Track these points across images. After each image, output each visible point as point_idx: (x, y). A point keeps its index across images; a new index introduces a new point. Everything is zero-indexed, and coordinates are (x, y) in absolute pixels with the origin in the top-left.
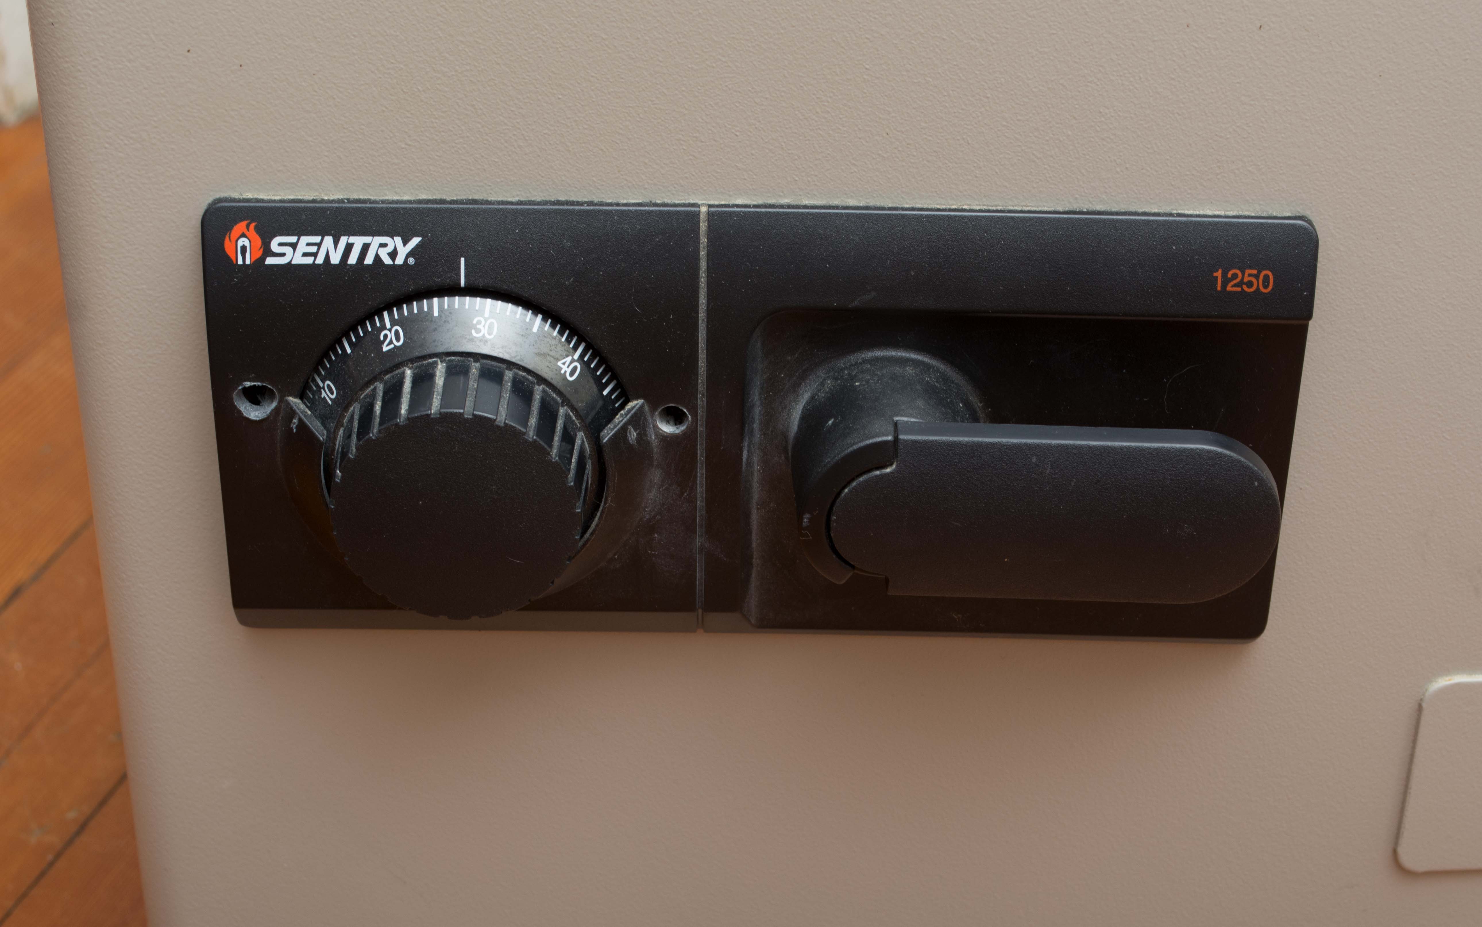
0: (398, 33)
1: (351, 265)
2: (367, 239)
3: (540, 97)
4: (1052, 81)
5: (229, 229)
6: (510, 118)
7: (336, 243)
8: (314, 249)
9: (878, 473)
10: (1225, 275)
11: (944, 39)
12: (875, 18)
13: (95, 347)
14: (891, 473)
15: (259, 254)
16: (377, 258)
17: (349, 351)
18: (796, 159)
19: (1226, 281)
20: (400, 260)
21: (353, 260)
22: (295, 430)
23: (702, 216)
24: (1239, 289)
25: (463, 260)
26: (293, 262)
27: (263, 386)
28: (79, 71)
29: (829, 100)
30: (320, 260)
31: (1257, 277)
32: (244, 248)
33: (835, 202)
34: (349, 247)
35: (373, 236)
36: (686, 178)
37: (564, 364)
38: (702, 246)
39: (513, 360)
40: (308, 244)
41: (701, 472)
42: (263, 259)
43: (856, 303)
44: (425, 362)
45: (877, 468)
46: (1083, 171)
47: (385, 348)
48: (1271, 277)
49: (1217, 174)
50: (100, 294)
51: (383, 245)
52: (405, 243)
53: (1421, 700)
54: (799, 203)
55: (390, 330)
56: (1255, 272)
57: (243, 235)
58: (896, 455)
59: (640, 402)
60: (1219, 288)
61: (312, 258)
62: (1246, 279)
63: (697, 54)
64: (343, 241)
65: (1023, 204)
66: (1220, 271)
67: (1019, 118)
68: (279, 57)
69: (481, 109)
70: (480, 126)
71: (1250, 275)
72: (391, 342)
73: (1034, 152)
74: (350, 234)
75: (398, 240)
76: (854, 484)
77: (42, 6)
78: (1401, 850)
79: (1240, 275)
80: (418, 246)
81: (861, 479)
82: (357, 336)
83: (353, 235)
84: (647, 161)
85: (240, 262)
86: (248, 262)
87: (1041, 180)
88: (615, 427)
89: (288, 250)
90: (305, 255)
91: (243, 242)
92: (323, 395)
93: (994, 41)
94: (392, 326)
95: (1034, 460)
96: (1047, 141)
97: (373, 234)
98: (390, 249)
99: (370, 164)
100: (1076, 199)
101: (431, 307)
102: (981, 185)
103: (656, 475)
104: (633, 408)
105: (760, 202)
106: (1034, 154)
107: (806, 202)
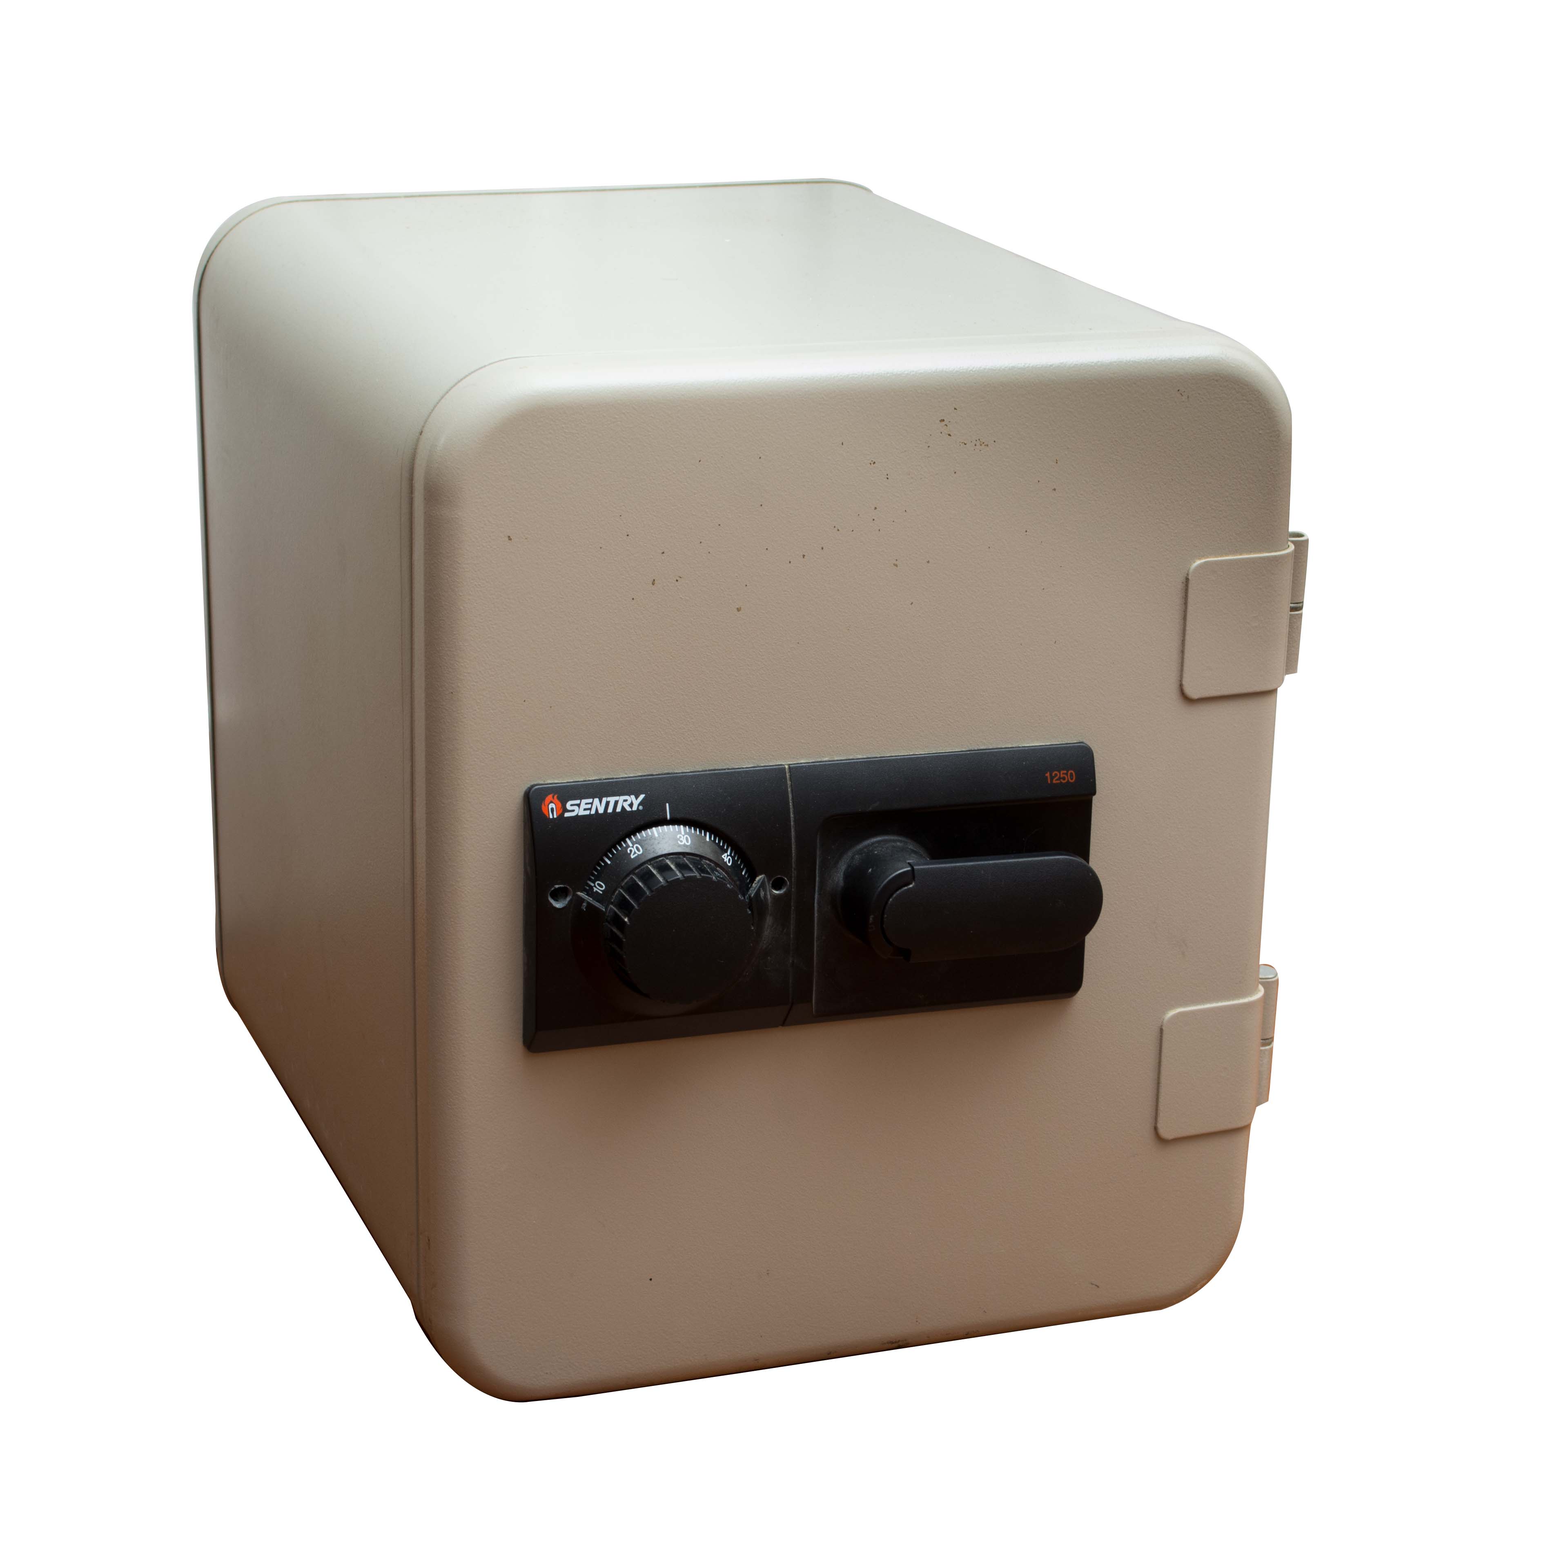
0: (633, 682)
1: (610, 813)
2: (617, 798)
3: (702, 712)
4: (957, 680)
5: (544, 799)
6: (687, 725)
7: (601, 802)
8: (589, 806)
9: (906, 888)
10: (1051, 775)
11: (904, 662)
12: (871, 653)
13: (454, 884)
14: (913, 887)
15: (561, 811)
16: (623, 808)
17: (609, 862)
18: (831, 735)
19: (1052, 778)
20: (635, 808)
21: (610, 810)
22: (585, 910)
23: (787, 770)
24: (1059, 782)
25: (667, 805)
26: (579, 814)
27: (565, 887)
28: (465, 718)
29: (848, 700)
30: (593, 812)
31: (1067, 774)
32: (552, 809)
33: (851, 757)
34: (608, 803)
35: (620, 796)
36: (776, 751)
37: (725, 856)
38: (788, 786)
39: (703, 855)
40: (586, 804)
41: (793, 916)
42: (563, 814)
43: (870, 809)
44: (658, 860)
45: (904, 886)
46: (974, 728)
47: (632, 857)
48: (1074, 774)
49: (1039, 723)
50: (461, 850)
51: (625, 801)
52: (637, 798)
53: (1162, 1026)
54: (833, 759)
55: (633, 847)
56: (1065, 772)
57: (551, 802)
58: (914, 878)
59: (763, 876)
60: (1049, 782)
61: (589, 811)
62: (1062, 776)
63: (783, 680)
64: (604, 800)
65: (945, 749)
66: (1048, 773)
67: (941, 701)
68: (571, 700)
69: (672, 721)
70: (670, 730)
71: (1063, 774)
72: (635, 853)
73: (949, 720)
74: (607, 796)
75: (633, 797)
76: (894, 896)
77: (446, 684)
78: (1159, 1126)
79: (1058, 774)
80: (643, 799)
81: (898, 893)
82: (613, 854)
83: (609, 796)
84: (755, 743)
85: (551, 817)
86: (555, 816)
87: (953, 735)
88: (755, 889)
89: (576, 808)
90: (585, 810)
91: (552, 805)
92: (595, 889)
93: (928, 661)
94: (633, 845)
95: (982, 872)
96: (956, 713)
97: (619, 795)
98: (629, 802)
99: (613, 757)
100: (971, 744)
101: (652, 833)
102: (923, 740)
103: (769, 920)
104: (760, 879)
105: (814, 761)
106: (949, 721)
107: (836, 759)
